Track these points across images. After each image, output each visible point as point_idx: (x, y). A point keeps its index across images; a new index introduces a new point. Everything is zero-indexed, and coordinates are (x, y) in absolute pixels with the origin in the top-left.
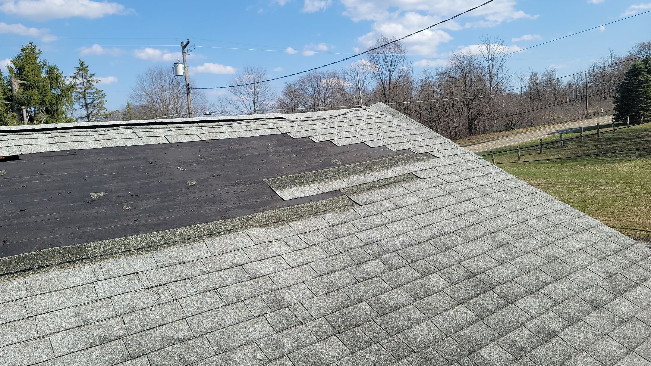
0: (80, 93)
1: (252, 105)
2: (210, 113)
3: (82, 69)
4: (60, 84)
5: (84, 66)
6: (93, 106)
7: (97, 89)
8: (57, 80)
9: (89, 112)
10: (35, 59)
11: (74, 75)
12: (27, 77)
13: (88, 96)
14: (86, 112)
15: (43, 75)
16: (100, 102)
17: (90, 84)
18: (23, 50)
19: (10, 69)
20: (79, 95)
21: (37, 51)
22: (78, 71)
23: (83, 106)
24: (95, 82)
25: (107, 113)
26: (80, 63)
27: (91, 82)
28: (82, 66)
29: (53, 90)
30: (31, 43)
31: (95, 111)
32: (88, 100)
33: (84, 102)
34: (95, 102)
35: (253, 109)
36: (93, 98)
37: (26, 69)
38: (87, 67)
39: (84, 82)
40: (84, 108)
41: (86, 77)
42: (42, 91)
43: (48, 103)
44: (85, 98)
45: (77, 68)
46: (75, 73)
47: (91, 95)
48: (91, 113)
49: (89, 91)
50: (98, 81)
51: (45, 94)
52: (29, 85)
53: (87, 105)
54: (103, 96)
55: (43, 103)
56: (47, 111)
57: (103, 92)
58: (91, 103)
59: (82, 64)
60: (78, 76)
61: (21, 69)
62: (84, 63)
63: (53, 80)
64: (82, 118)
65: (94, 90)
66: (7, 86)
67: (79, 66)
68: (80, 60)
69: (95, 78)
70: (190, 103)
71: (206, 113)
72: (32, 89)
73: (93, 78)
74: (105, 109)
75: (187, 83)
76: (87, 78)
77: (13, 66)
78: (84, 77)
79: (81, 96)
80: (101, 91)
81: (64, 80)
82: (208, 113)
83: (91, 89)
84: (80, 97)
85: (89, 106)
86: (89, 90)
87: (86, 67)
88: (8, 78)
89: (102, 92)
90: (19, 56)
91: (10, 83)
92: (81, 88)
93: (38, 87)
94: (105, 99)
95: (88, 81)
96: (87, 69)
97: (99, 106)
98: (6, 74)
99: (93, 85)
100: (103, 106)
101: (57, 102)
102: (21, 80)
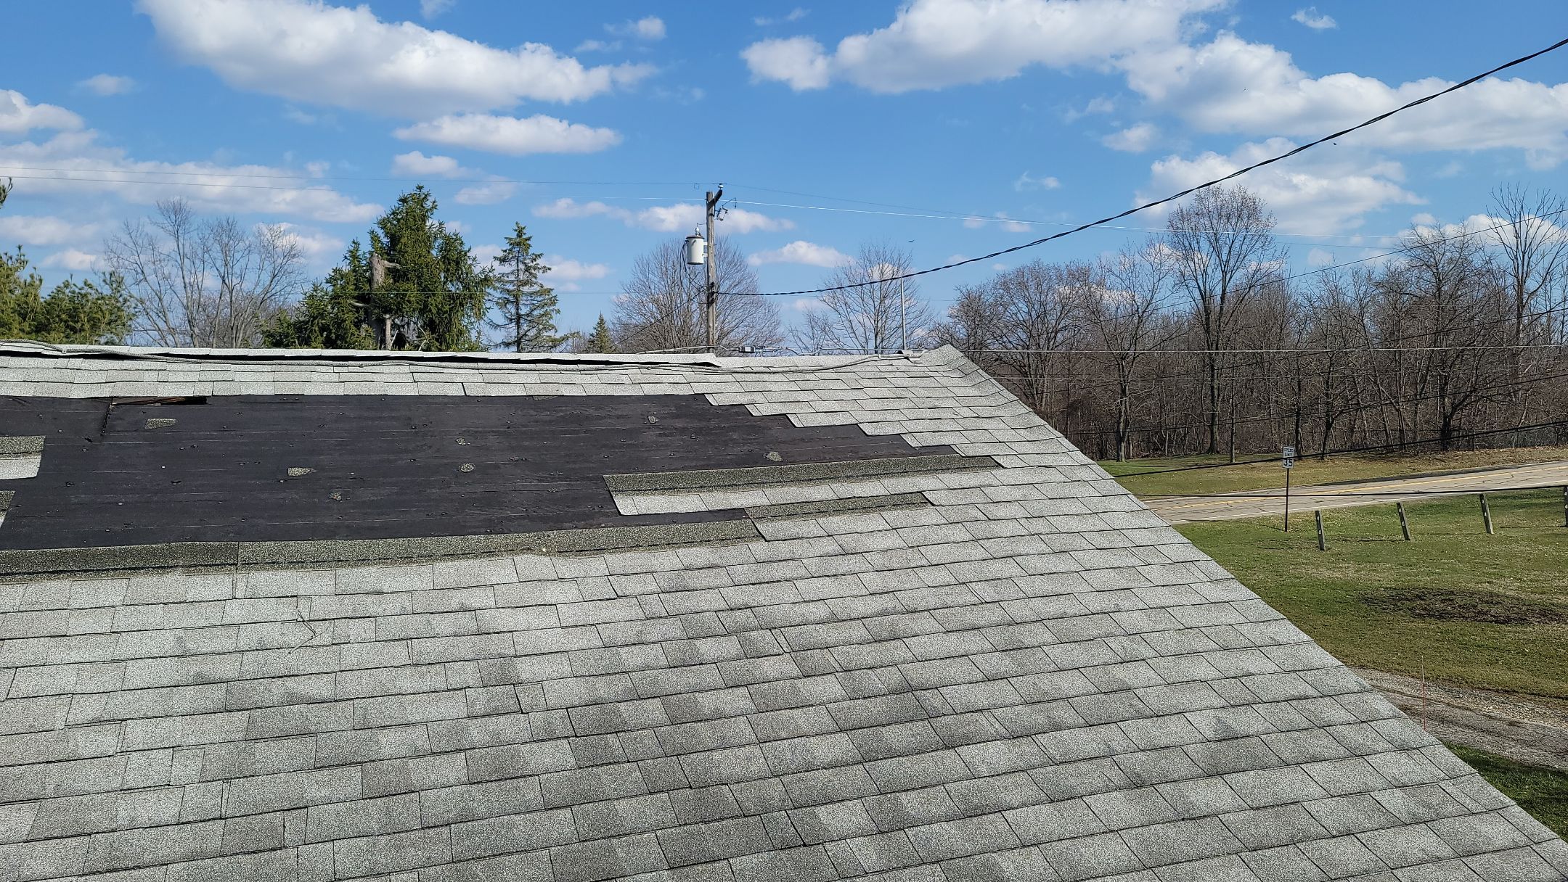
0: (508, 291)
1: (873, 335)
2: (752, 349)
3: (519, 244)
4: (462, 274)
5: (524, 237)
6: (530, 321)
7: (542, 286)
8: (458, 263)
9: (522, 332)
10: (424, 221)
11: (501, 254)
12: (403, 256)
13: (523, 299)
14: (514, 333)
15: (434, 252)
16: (546, 313)
17: (531, 273)
18: (404, 200)
19: (375, 238)
20: (507, 296)
21: (429, 204)
22: (511, 247)
23: (511, 320)
24: (541, 271)
25: (558, 336)
26: (515, 230)
27: (533, 271)
28: (520, 237)
29: (449, 286)
30: (420, 188)
31: (532, 333)
32: (522, 307)
33: (513, 311)
34: (535, 313)
35: (871, 345)
36: (533, 304)
37: (402, 240)
38: (529, 239)
39: (518, 270)
40: (513, 324)
41: (525, 259)
42: (426, 286)
43: (434, 311)
44: (517, 304)
45: (511, 239)
46: (506, 251)
47: (529, 298)
48: (525, 335)
49: (526, 289)
50: (546, 269)
51: (431, 291)
52: (404, 272)
54: (553, 301)
55: (424, 310)
56: (431, 326)
57: (553, 294)
58: (528, 315)
59: (520, 232)
60: (511, 256)
61: (394, 239)
62: (524, 231)
63: (449, 263)
64: (507, 345)
65: (536, 288)
66: (364, 271)
67: (514, 235)
68: (517, 223)
69: (540, 262)
70: (711, 325)
71: (743, 348)
72: (408, 279)
73: (538, 261)
74: (553, 327)
75: (711, 282)
76: (527, 261)
77: (380, 233)
78: (521, 258)
79: (511, 298)
80: (549, 291)
81: (470, 265)
82: (747, 349)
83: (531, 286)
84: (508, 301)
85: (522, 321)
86: (527, 287)
87: (526, 240)
88: (368, 256)
89: (552, 293)
90: (393, 213)
91: (370, 266)
92: (512, 282)
93: (419, 277)
94: (556, 308)
95: (527, 269)
96: (529, 242)
97: (542, 322)
98: (365, 247)
99: (536, 278)
100: (551, 322)
101: (451, 310)
102: (391, 261)
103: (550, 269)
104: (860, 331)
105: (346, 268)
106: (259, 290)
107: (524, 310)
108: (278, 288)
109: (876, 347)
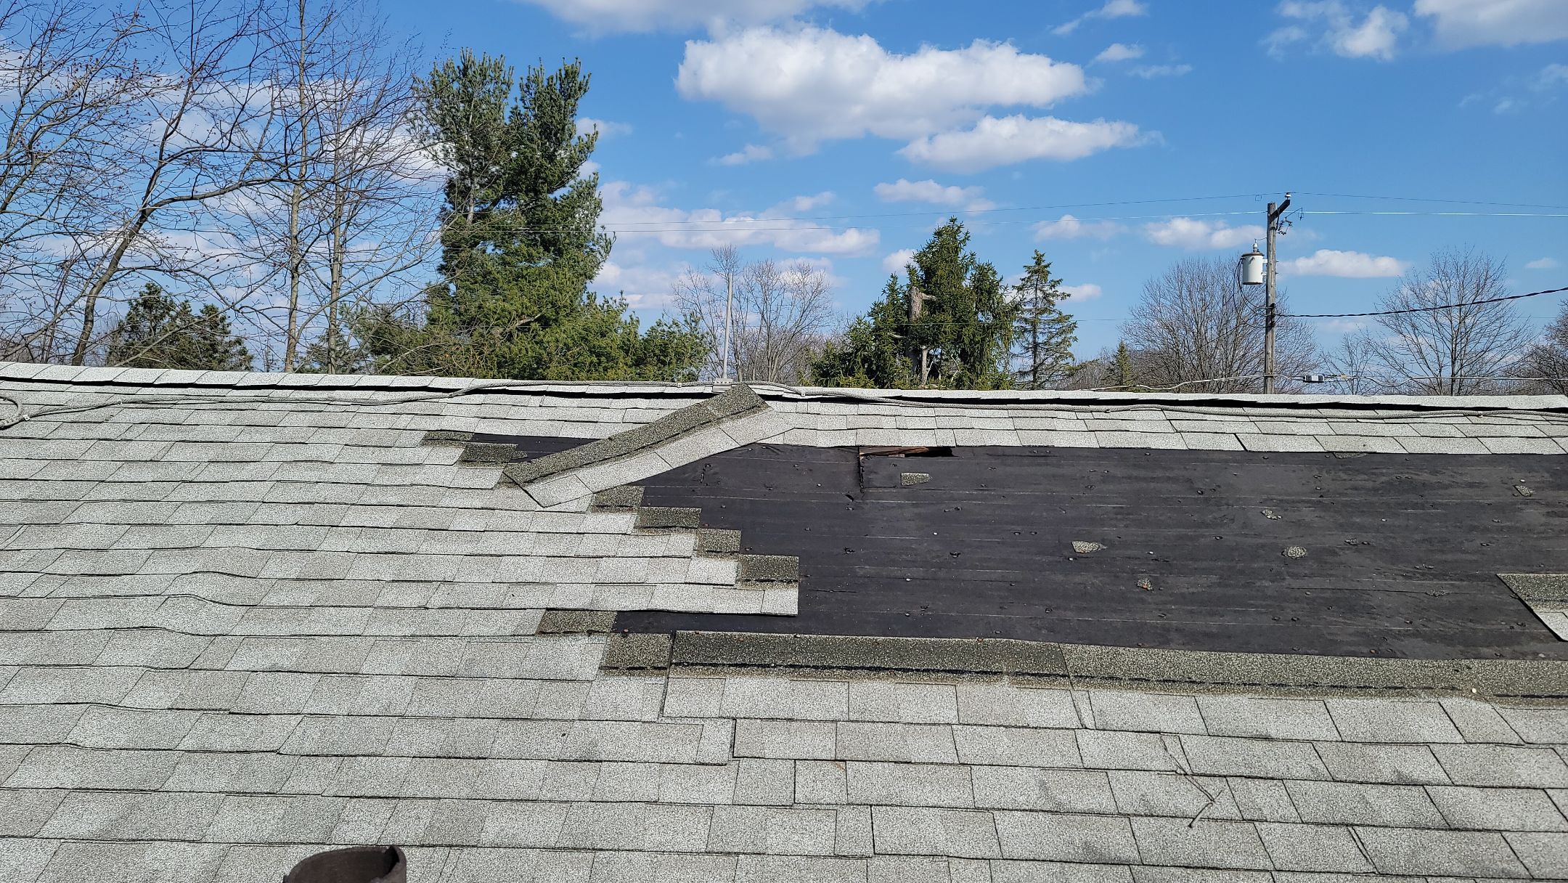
0: (1026, 320)
2: (1320, 378)
3: (1039, 270)
4: (993, 303)
5: (1043, 264)
6: (1047, 350)
7: (1060, 313)
8: (989, 293)
9: (1039, 361)
10: (957, 252)
11: (1019, 284)
12: (939, 288)
13: (1040, 327)
14: (1031, 362)
15: (967, 283)
16: (1064, 341)
17: (1049, 301)
18: (939, 234)
19: (911, 272)
20: (1024, 325)
21: (961, 236)
22: (1029, 275)
23: (1027, 349)
24: (1059, 298)
26: (1035, 258)
27: (1051, 299)
28: (1039, 264)
29: (980, 315)
30: (953, 220)
31: (1050, 360)
32: (1040, 336)
33: (1031, 340)
34: (1053, 341)
35: (1447, 373)
36: (1050, 332)
37: (939, 273)
38: (1048, 266)
39: (1036, 298)
40: (1030, 353)
41: (1043, 287)
42: (960, 317)
43: (966, 341)
44: (1035, 332)
45: (1029, 268)
46: (1023, 279)
47: (1047, 326)
48: (1042, 364)
49: (1045, 317)
50: (1065, 296)
51: (964, 321)
52: (940, 304)
53: (1036, 345)
54: (1072, 327)
55: (958, 340)
56: (964, 356)
57: (1072, 320)
58: (1045, 344)
59: (1039, 260)
60: (1029, 284)
61: (929, 272)
62: (1044, 258)
63: (982, 294)
64: (1023, 374)
65: (1055, 316)
66: (902, 304)
67: (1032, 263)
68: (1036, 251)
69: (1060, 289)
70: (1270, 352)
71: (1309, 377)
72: (943, 311)
73: (1056, 289)
74: (1071, 356)
75: (1270, 303)
76: (1045, 289)
77: (916, 266)
78: (1039, 287)
79: (1028, 327)
80: (1068, 317)
81: (1002, 294)
82: (1315, 378)
83: (1050, 313)
84: (1026, 330)
85: (1039, 349)
86: (1045, 315)
87: (1046, 267)
88: (905, 288)
89: (1070, 320)
90: (929, 247)
91: (908, 299)
92: (1030, 310)
93: (954, 308)
94: (1073, 335)
95: (1046, 296)
96: (1048, 269)
97: (1060, 350)
98: (904, 280)
99: (1053, 305)
100: (1069, 350)
101: (983, 340)
102: (927, 293)
104: (1431, 356)
105: (884, 299)
106: (791, 324)
107: (1041, 339)
108: (807, 322)
109: (1453, 374)
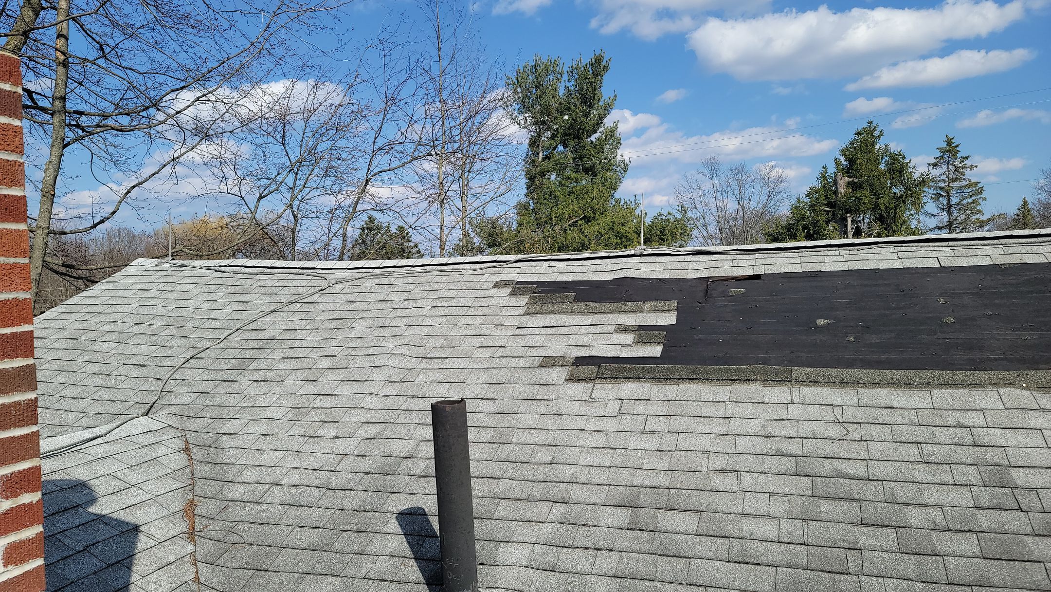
0: (940, 188)
3: (950, 150)
4: (904, 179)
6: (960, 209)
7: (970, 181)
8: (900, 172)
9: (953, 217)
10: (874, 145)
11: (934, 161)
12: (859, 172)
13: (953, 192)
14: (946, 219)
15: (882, 167)
16: (974, 201)
17: (959, 172)
18: (858, 134)
19: (837, 162)
20: (939, 192)
21: (877, 133)
22: (942, 154)
23: (943, 209)
24: (968, 169)
25: (984, 218)
26: (946, 141)
27: (962, 170)
28: (950, 145)
29: (894, 189)
30: (870, 123)
31: (962, 218)
32: (953, 199)
33: (945, 202)
34: (964, 202)
36: (962, 196)
37: (858, 162)
38: (957, 146)
39: (948, 171)
40: (945, 212)
41: (954, 162)
42: (877, 191)
43: (883, 208)
44: (948, 197)
45: (941, 149)
46: (938, 158)
47: (959, 191)
48: (956, 220)
49: (956, 184)
50: (972, 167)
51: (880, 194)
52: (860, 184)
53: (950, 206)
54: (980, 192)
55: (876, 208)
56: (881, 219)
57: (980, 186)
58: (958, 204)
59: (949, 142)
60: (942, 161)
61: (851, 161)
62: (953, 141)
63: (894, 173)
64: (940, 228)
65: (965, 183)
66: (831, 186)
67: (944, 145)
68: (947, 136)
69: (968, 163)
72: (863, 188)
74: (981, 212)
76: (956, 163)
77: (842, 159)
78: (951, 162)
79: (943, 193)
80: (976, 184)
81: (911, 172)
83: (960, 181)
84: (940, 195)
85: (953, 209)
87: (955, 147)
88: (833, 175)
89: (978, 185)
90: (851, 144)
91: (835, 182)
92: (944, 180)
93: (871, 186)
94: (982, 196)
95: (957, 169)
96: (958, 149)
97: (972, 208)
98: (832, 169)
99: (964, 175)
100: (978, 208)
101: (896, 206)
102: (849, 177)
103: (976, 167)
105: (818, 185)
106: (760, 206)
107: (954, 201)
108: (771, 204)
